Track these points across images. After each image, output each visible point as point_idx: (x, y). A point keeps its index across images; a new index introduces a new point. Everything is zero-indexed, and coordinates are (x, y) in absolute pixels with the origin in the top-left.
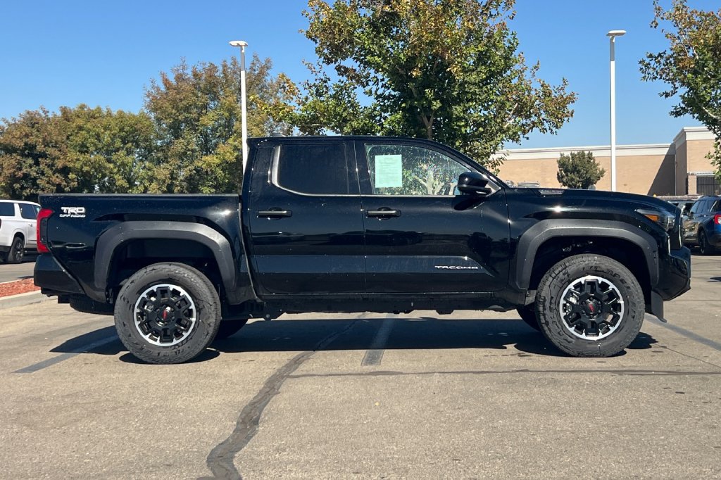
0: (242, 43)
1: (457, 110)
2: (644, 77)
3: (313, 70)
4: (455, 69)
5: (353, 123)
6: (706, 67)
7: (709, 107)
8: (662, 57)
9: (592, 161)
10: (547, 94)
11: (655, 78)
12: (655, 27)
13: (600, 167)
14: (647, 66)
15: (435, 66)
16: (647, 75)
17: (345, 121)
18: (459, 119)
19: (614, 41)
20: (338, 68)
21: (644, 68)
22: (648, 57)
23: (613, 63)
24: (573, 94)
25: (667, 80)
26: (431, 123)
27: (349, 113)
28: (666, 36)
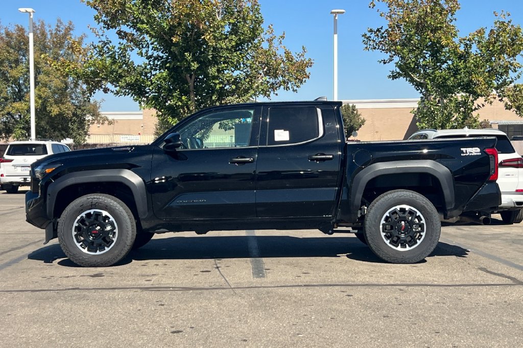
0: (30, 10)
1: (212, 71)
2: (366, 48)
3: (97, 33)
4: (208, 37)
5: (127, 78)
6: (412, 40)
7: (414, 72)
8: (380, 31)
9: (355, 112)
10: (289, 59)
11: (375, 48)
12: (373, 8)
13: (362, 117)
14: (368, 38)
15: (193, 34)
16: (369, 46)
17: (121, 76)
18: (215, 78)
19: (336, 18)
20: (119, 33)
21: (366, 40)
22: (369, 32)
23: (336, 36)
24: (310, 60)
25: (383, 50)
26: (193, 81)
27: (124, 70)
28: (381, 15)
